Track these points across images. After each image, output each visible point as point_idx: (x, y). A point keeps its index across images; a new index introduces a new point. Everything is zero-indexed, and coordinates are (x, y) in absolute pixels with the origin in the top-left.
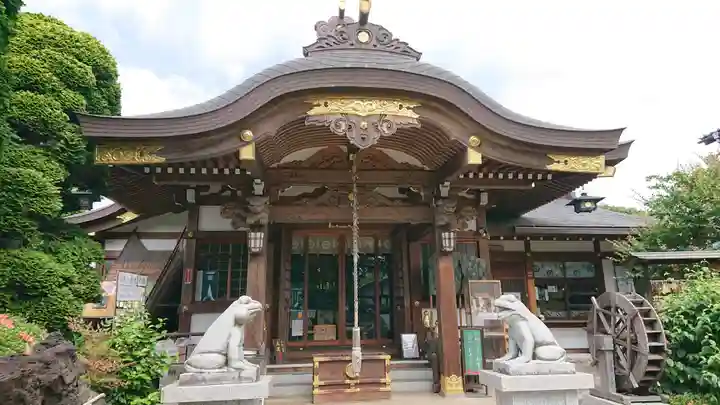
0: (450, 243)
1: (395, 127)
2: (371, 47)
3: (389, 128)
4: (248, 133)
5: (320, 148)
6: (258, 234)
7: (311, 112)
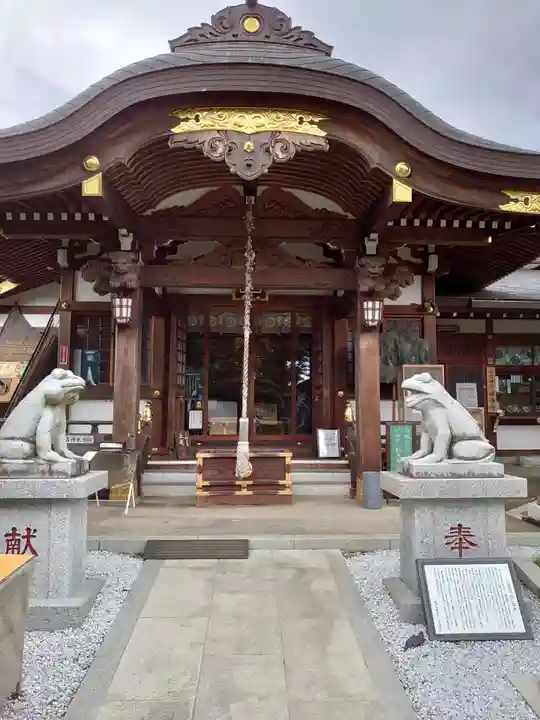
0: (374, 316)
1: (292, 150)
2: (261, 37)
3: (285, 150)
4: (94, 161)
5: (207, 189)
6: (124, 301)
7: (175, 130)
